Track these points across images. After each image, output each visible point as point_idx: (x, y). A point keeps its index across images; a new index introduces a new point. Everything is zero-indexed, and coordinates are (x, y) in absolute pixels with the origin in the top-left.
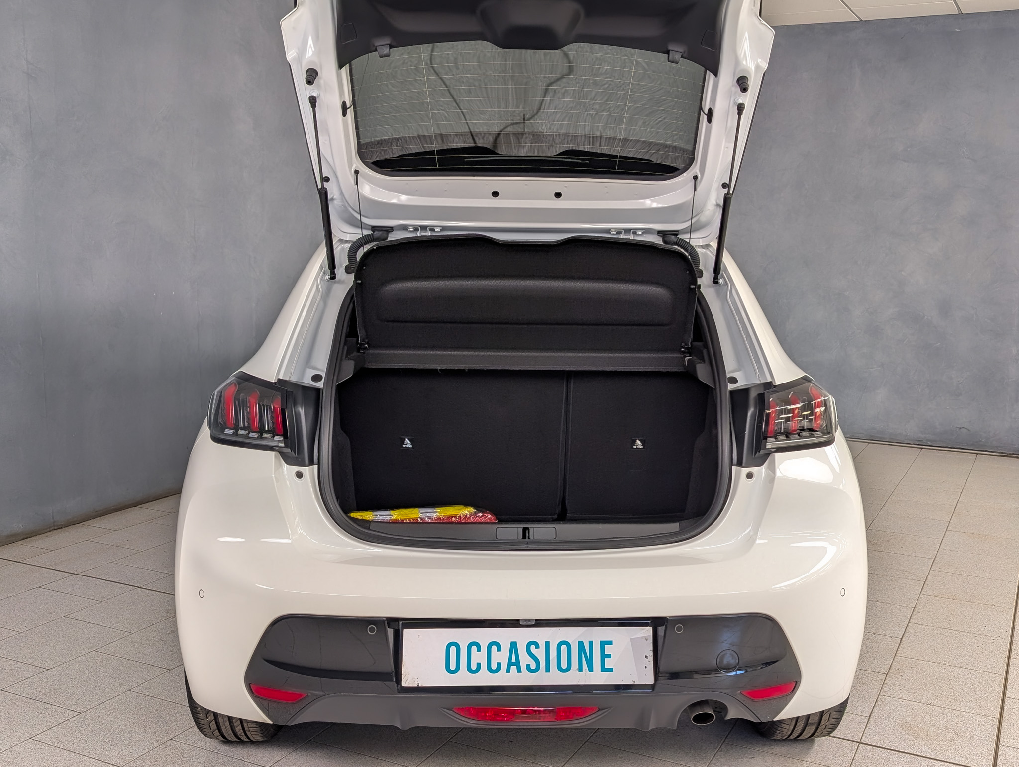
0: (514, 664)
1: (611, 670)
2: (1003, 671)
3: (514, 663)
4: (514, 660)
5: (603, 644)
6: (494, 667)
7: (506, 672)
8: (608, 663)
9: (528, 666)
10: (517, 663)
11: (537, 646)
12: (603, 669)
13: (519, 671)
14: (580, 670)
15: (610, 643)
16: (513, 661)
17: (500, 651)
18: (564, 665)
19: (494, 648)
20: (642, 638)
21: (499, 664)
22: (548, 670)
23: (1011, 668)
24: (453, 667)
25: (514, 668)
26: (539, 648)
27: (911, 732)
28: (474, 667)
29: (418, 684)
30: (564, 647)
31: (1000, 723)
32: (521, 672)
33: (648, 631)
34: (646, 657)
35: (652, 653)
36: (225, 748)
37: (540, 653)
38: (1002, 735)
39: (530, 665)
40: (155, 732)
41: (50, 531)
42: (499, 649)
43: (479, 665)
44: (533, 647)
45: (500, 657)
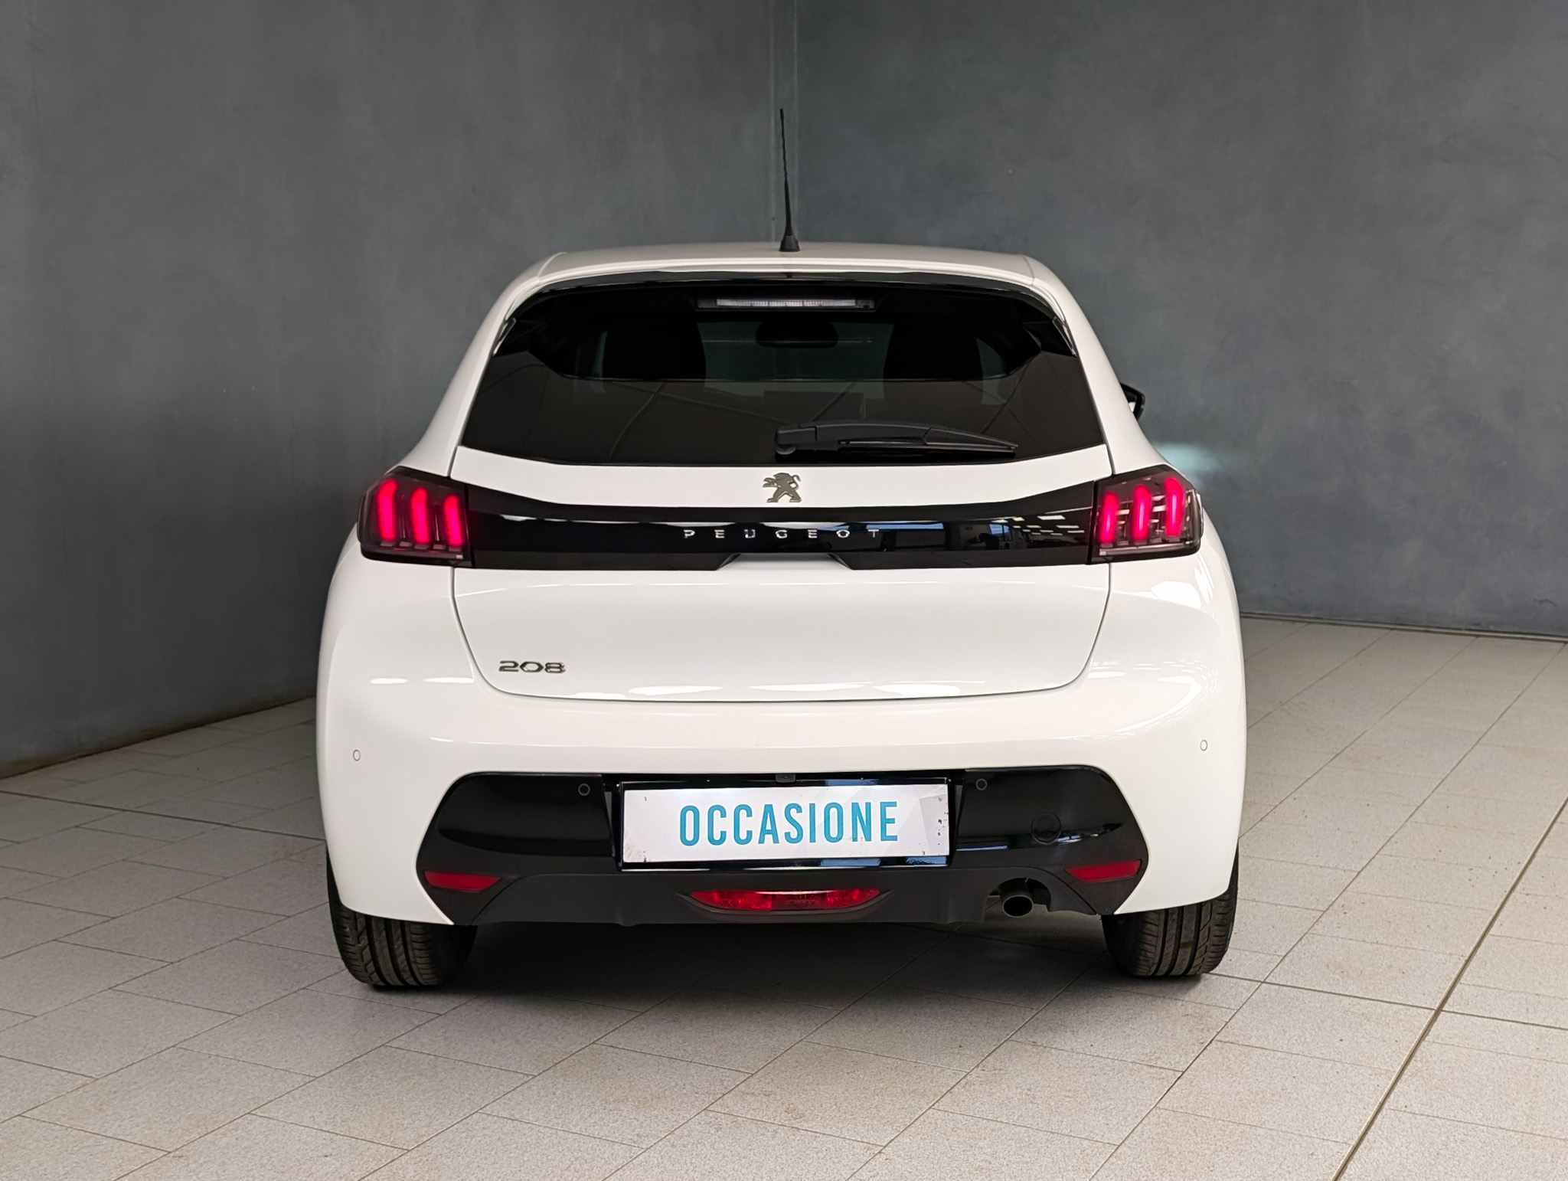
0: (768, 832)
1: (894, 838)
2: (1496, 907)
3: (768, 830)
4: (769, 827)
5: (884, 806)
6: (743, 836)
7: (760, 842)
8: (891, 830)
9: (787, 835)
10: (774, 832)
11: (799, 809)
12: (884, 837)
13: (776, 840)
14: (855, 839)
15: (894, 804)
16: (767, 829)
17: (751, 816)
18: (834, 833)
19: (743, 813)
20: (935, 798)
21: (750, 833)
22: (813, 840)
23: (1509, 903)
24: (690, 837)
25: (769, 838)
26: (801, 812)
27: (1338, 971)
28: (717, 837)
29: (645, 859)
30: (833, 811)
31: (1468, 962)
32: (778, 842)
33: (942, 790)
34: (940, 821)
35: (947, 817)
36: (379, 996)
37: (803, 819)
38: (1465, 974)
39: (789, 833)
40: (281, 981)
41: (75, 759)
42: (750, 814)
43: (723, 834)
44: (793, 812)
45: (752, 824)
